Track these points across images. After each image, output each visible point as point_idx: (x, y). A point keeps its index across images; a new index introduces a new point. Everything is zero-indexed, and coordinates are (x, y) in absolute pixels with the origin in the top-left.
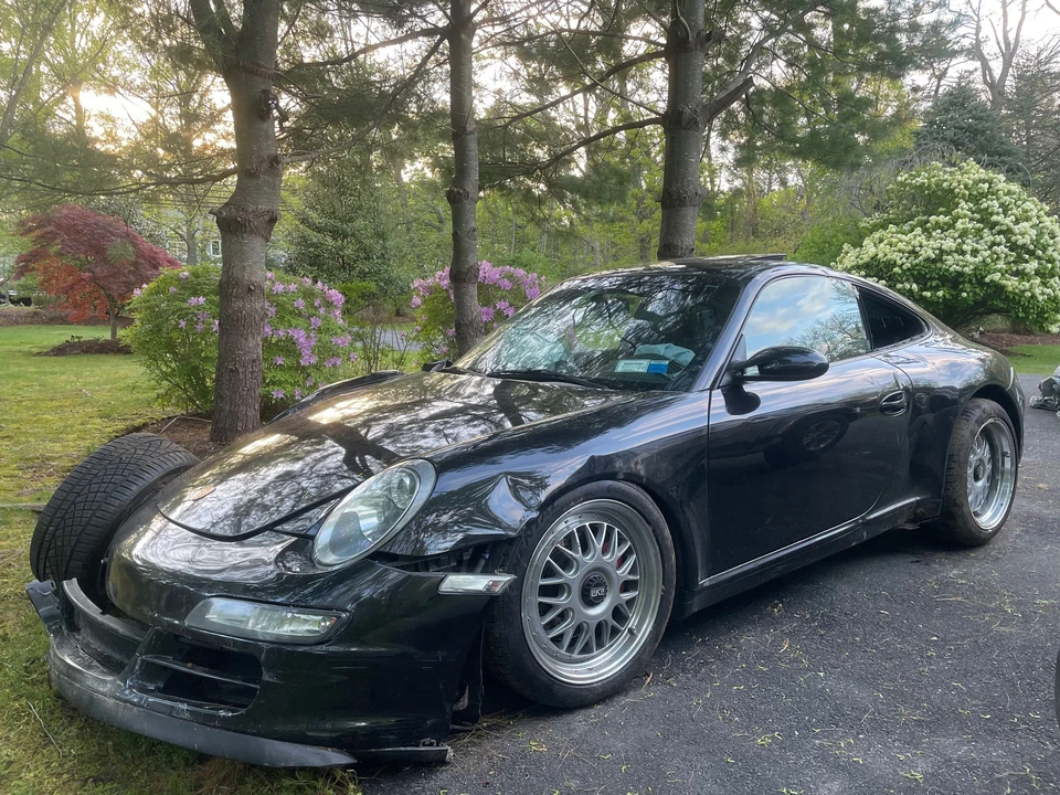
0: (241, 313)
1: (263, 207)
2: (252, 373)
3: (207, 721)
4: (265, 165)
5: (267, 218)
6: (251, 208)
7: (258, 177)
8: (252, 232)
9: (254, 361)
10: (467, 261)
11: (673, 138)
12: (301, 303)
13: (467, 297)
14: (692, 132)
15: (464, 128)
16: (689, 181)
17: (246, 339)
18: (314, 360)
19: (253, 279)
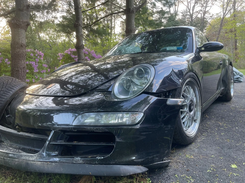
0: (19, 53)
1: (25, 20)
2: (24, 71)
3: (91, 162)
4: (25, 8)
5: (26, 24)
6: (21, 20)
7: (23, 11)
8: (21, 28)
9: (24, 68)
10: (81, 43)
11: (128, 15)
12: (32, 55)
13: (81, 53)
14: (133, 14)
15: (78, 7)
16: (132, 26)
17: (21, 61)
18: (38, 71)
19: (23, 43)
